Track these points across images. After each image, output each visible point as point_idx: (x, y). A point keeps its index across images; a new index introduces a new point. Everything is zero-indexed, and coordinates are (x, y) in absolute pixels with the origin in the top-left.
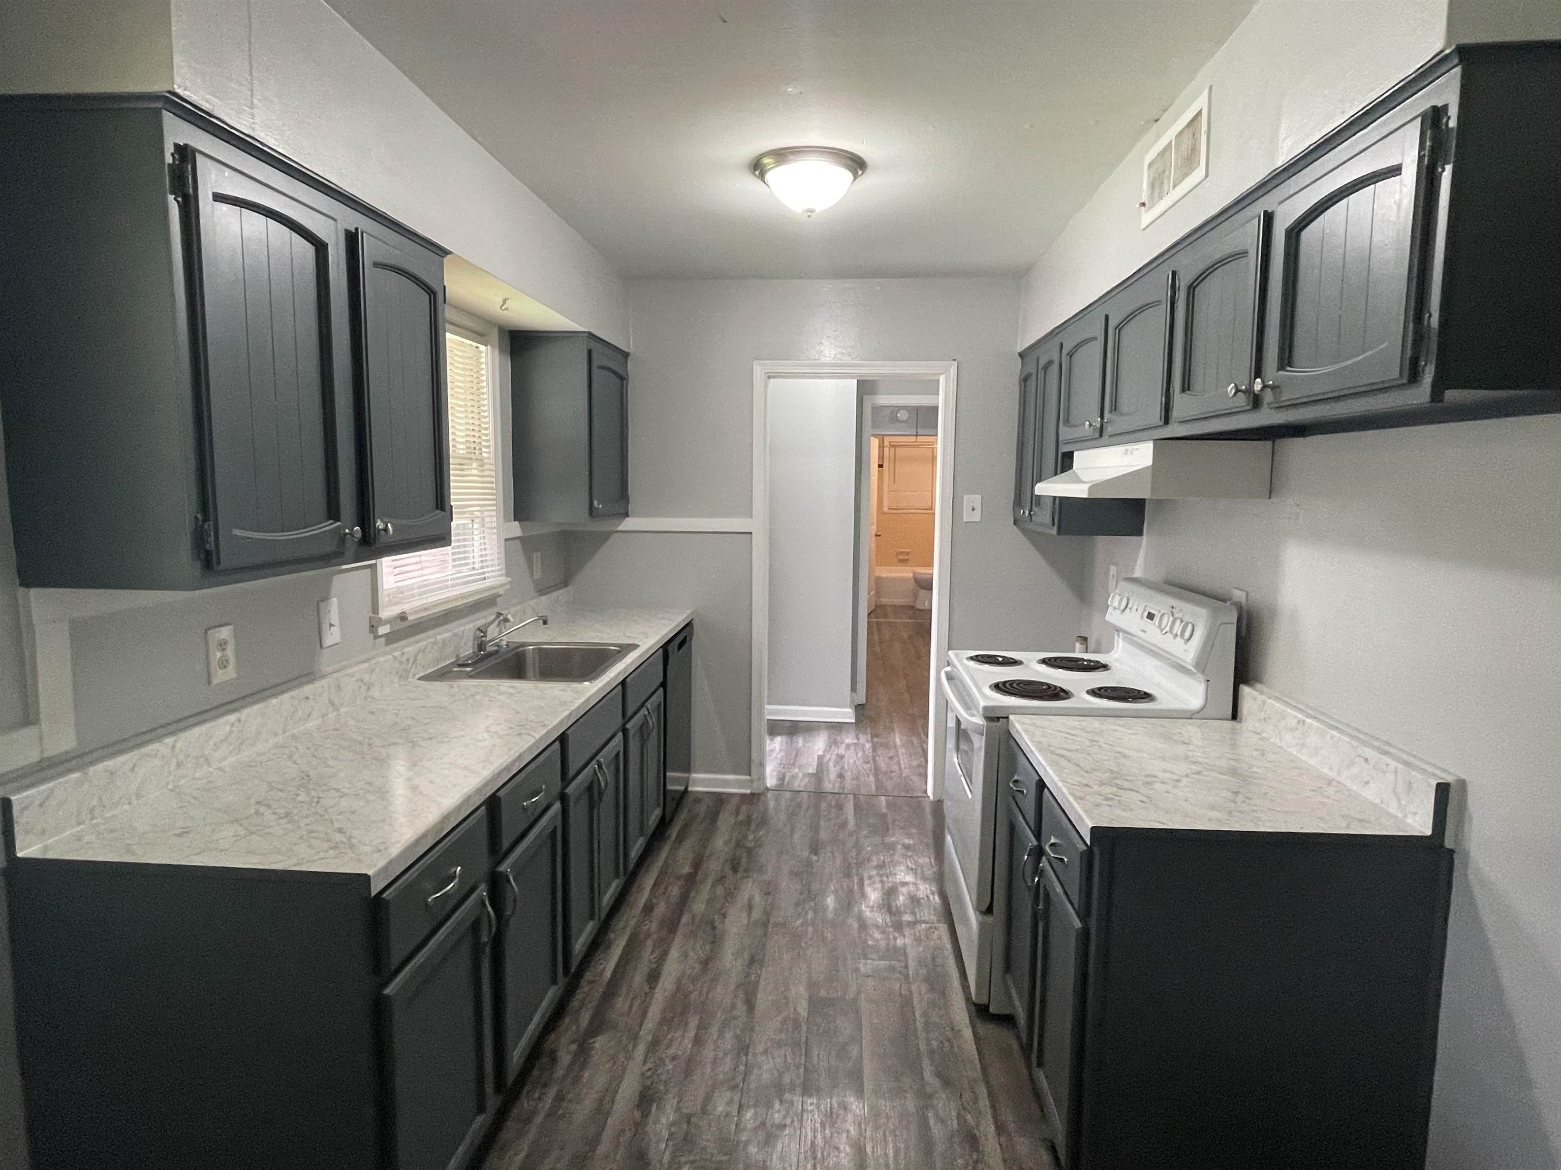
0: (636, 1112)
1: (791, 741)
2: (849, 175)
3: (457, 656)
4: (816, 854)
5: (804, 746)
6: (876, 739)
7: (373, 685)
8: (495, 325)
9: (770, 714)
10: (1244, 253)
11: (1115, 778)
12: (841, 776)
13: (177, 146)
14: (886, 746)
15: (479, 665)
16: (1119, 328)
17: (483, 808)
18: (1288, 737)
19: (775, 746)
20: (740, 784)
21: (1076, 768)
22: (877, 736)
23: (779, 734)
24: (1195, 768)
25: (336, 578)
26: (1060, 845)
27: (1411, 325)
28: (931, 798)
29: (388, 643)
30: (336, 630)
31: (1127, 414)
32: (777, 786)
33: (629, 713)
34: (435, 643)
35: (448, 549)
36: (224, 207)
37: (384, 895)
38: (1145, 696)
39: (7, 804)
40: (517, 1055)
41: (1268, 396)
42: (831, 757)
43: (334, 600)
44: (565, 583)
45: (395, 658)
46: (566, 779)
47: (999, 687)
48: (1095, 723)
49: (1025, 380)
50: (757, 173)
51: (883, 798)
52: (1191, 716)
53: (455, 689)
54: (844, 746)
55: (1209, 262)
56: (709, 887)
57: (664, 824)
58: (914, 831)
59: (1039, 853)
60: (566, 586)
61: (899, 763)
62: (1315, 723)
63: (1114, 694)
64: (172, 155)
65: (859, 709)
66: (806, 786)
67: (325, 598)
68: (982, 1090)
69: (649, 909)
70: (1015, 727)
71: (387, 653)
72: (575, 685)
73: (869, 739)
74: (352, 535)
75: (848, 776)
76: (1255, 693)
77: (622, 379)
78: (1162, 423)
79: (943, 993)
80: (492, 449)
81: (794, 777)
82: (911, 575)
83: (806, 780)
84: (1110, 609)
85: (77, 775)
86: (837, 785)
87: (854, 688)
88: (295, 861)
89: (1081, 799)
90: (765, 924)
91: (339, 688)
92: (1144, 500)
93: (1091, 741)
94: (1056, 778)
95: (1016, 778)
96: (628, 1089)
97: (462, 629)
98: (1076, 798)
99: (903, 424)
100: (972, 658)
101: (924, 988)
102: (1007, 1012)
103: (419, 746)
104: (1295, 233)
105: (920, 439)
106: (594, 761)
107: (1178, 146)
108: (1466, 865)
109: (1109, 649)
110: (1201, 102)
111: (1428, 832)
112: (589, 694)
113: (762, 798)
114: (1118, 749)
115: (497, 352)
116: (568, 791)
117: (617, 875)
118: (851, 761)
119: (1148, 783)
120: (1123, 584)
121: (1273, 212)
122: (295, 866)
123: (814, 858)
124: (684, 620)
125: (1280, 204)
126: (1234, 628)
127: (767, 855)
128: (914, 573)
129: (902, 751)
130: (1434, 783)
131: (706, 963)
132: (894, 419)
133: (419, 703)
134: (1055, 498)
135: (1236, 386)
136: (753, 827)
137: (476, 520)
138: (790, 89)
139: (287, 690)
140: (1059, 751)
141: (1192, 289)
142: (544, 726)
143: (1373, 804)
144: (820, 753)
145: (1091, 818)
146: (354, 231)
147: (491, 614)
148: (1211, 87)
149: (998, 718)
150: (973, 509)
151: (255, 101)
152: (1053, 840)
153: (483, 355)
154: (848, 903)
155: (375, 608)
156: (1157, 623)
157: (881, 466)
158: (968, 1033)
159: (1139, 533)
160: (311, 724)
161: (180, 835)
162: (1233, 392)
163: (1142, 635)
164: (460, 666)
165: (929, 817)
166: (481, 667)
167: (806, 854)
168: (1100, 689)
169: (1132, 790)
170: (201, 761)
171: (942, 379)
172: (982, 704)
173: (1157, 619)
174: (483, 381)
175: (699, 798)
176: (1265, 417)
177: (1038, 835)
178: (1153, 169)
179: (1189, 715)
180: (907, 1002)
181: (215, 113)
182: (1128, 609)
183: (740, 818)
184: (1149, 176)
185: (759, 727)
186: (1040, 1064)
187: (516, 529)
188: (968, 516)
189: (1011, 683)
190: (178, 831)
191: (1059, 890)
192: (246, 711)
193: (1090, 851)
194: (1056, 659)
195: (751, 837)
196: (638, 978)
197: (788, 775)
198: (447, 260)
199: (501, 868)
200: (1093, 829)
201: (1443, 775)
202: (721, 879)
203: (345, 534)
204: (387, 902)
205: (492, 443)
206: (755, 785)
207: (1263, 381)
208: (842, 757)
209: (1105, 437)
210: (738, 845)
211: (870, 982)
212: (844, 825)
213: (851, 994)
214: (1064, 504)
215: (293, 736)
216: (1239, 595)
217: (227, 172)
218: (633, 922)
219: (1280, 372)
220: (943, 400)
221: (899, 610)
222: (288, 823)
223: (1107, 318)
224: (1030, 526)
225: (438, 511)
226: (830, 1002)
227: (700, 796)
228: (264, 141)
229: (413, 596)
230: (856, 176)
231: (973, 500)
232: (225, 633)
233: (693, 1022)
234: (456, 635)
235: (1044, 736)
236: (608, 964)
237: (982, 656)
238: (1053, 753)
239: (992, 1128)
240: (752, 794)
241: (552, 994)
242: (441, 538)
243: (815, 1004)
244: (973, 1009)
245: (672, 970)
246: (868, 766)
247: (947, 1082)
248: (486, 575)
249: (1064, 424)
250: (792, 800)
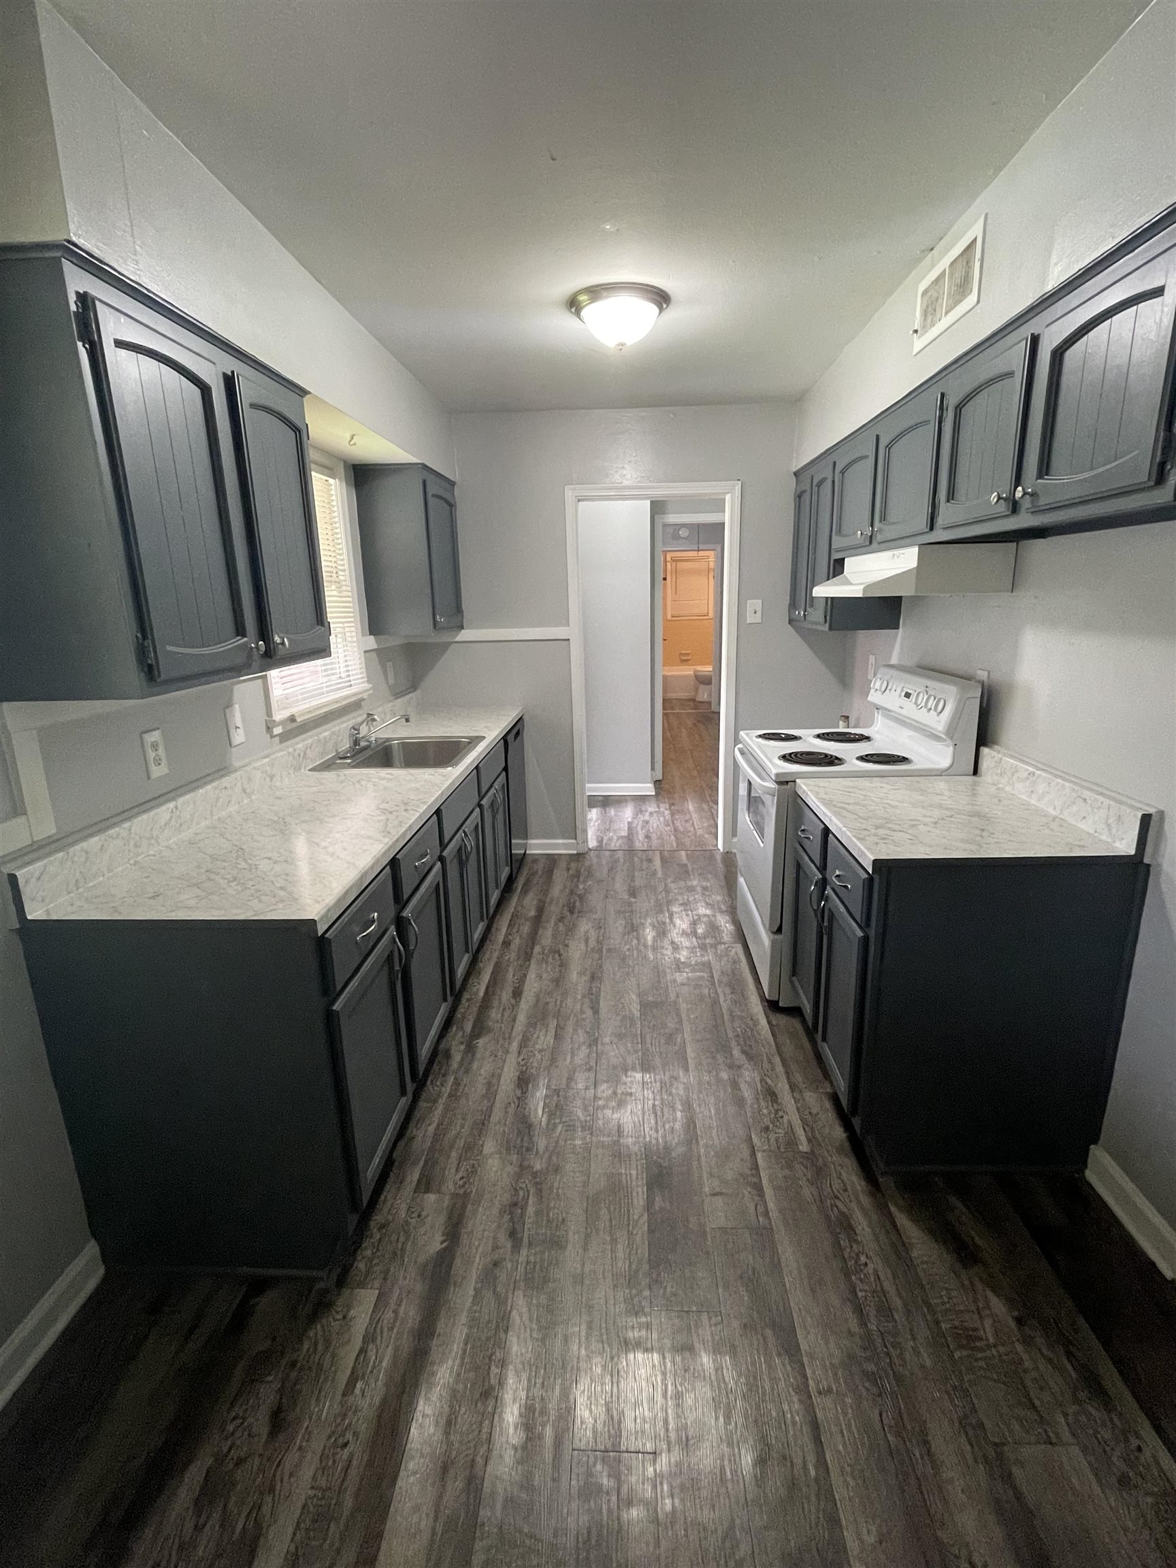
0: (517, 1090)
1: (605, 812)
2: (654, 309)
3: (337, 751)
4: (635, 897)
5: (616, 815)
6: (673, 807)
7: (274, 776)
8: (340, 459)
9: (590, 791)
10: (1010, 374)
11: (887, 823)
12: (647, 837)
13: (77, 293)
14: (682, 812)
15: (356, 757)
16: (889, 447)
17: (388, 867)
18: (1019, 786)
19: (594, 814)
20: (566, 846)
21: (855, 816)
22: (673, 804)
23: (593, 807)
24: (949, 813)
25: (236, 688)
26: (842, 876)
27: (1162, 433)
28: (722, 850)
29: (281, 742)
30: (241, 731)
31: (894, 523)
32: (597, 847)
33: (484, 790)
34: (319, 741)
35: (327, 660)
36: (123, 353)
37: (326, 936)
38: (904, 760)
39: (13, 879)
40: (424, 1051)
41: (1026, 504)
42: (638, 824)
43: (237, 706)
44: (414, 687)
45: (289, 753)
46: (443, 846)
47: (786, 758)
48: (864, 783)
49: (799, 496)
50: (573, 310)
51: (683, 853)
52: (940, 773)
53: (342, 778)
54: (648, 814)
55: (976, 384)
56: (552, 924)
57: (511, 880)
58: (710, 876)
59: (823, 883)
60: (415, 691)
61: (693, 824)
62: (1044, 774)
63: (881, 759)
64: (75, 303)
65: (657, 783)
66: (621, 846)
67: (229, 705)
68: (777, 1060)
69: (506, 944)
70: (801, 788)
71: (281, 750)
72: (440, 770)
73: (668, 807)
74: (257, 648)
75: (654, 836)
76: (994, 753)
77: (451, 505)
78: (928, 530)
79: (743, 995)
80: (347, 572)
81: (611, 839)
82: (692, 673)
83: (620, 841)
84: (872, 691)
85: (61, 855)
86: (645, 844)
87: (653, 769)
88: (253, 913)
89: (863, 839)
90: (600, 950)
91: (250, 780)
92: (900, 598)
93: (865, 796)
94: (840, 825)
95: (803, 828)
96: (509, 1073)
97: (338, 728)
98: (858, 839)
99: (684, 541)
100: (760, 736)
101: (728, 990)
102: (796, 1004)
103: (326, 822)
104: (1058, 355)
105: (701, 553)
106: (461, 831)
107: (951, 274)
108: (1159, 874)
109: (870, 724)
110: (976, 231)
111: (1133, 852)
112: (454, 777)
113: (587, 857)
114: (885, 801)
115: (344, 484)
116: (444, 854)
117: (482, 919)
118: (655, 825)
119: (913, 825)
120: (882, 670)
121: (1039, 335)
122: (254, 915)
123: (633, 900)
124: (516, 716)
125: (1047, 326)
126: (978, 700)
127: (595, 899)
128: (695, 671)
129: (694, 816)
130: (1139, 815)
131: (557, 982)
132: (676, 537)
133: (315, 789)
134: (827, 598)
135: (998, 494)
136: (582, 879)
137: (339, 636)
138: (608, 227)
139: (211, 781)
140: (840, 805)
141: (959, 408)
142: (425, 803)
143: (1088, 833)
144: (629, 820)
145: (872, 853)
146: (230, 374)
147: (361, 715)
148: (987, 214)
149: (787, 782)
150: (755, 612)
151: (138, 248)
152: (838, 873)
153: (333, 487)
154: (662, 932)
155: (269, 712)
156: (914, 701)
157: (665, 579)
158: (763, 1022)
159: (897, 628)
160: (232, 809)
161: (153, 897)
162: (995, 500)
163: (899, 711)
164: (341, 758)
165: (720, 865)
166: (361, 757)
167: (626, 897)
168: (867, 755)
169: (900, 831)
170: (153, 841)
171: (728, 497)
172: (774, 771)
173: (913, 698)
174: (334, 512)
175: (536, 858)
176: (1024, 520)
177: (823, 868)
178: (926, 298)
179: (939, 773)
180: (715, 1002)
181: (106, 260)
182: (888, 691)
183: (571, 872)
184: (922, 303)
185: (581, 802)
186: (824, 1039)
187: (371, 643)
188: (751, 618)
189: (796, 754)
190: (151, 895)
191: (842, 909)
192: (181, 800)
193: (871, 879)
194: (828, 734)
195: (581, 887)
196: (505, 995)
197: (605, 838)
198: (306, 399)
199: (404, 914)
200: (875, 862)
201: (1148, 808)
202: (561, 919)
203: (252, 648)
204: (329, 940)
205: (346, 567)
206: (580, 846)
207: (1023, 489)
208: (647, 822)
209: (875, 545)
210: (572, 892)
211: (685, 990)
212: (654, 873)
213: (673, 996)
214: (833, 602)
215: (219, 819)
216: (982, 675)
217: (123, 319)
218: (496, 955)
219: (1039, 481)
220: (729, 517)
221: (683, 702)
222: (237, 885)
223: (878, 437)
224: (806, 625)
225: (320, 627)
226: (656, 1004)
227: (537, 857)
228: (149, 288)
229: (298, 701)
230: (661, 309)
231: (754, 605)
232: (155, 736)
233: (553, 1024)
234: (333, 733)
235: (826, 794)
236: (480, 987)
237: (769, 734)
238: (835, 806)
239: (787, 1087)
240: (578, 854)
241: (443, 1009)
242: (323, 651)
243: (644, 1005)
244: (766, 1004)
245: (532, 987)
246: (669, 828)
247: (750, 1057)
248: (352, 683)
249: (836, 534)
250: (611, 857)
